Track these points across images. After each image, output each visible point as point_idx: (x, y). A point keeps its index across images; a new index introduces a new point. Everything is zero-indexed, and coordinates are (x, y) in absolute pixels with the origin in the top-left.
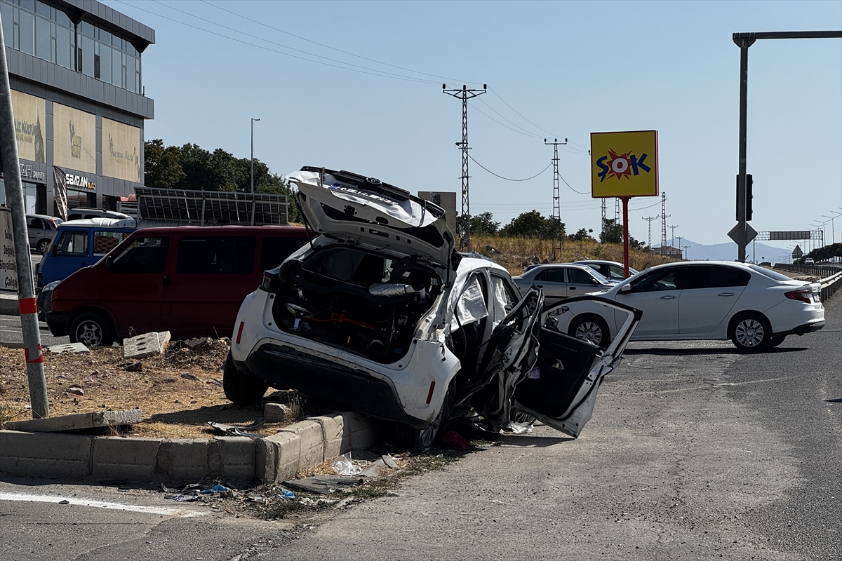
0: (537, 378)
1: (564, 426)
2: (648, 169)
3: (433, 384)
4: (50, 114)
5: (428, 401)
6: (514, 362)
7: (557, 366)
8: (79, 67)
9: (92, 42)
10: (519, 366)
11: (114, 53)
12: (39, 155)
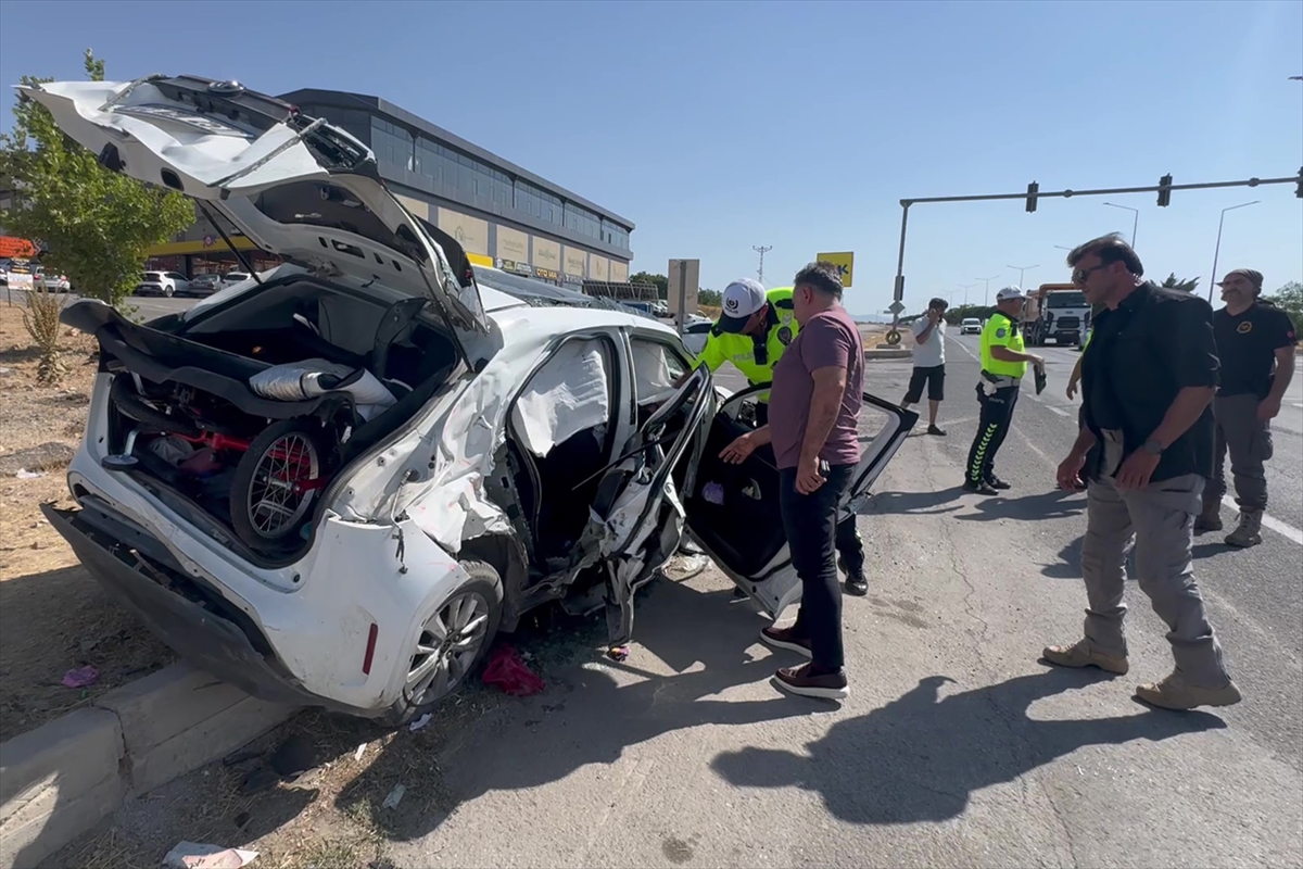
0: (718, 502)
1: (754, 589)
2: (847, 272)
3: (374, 630)
4: (588, 257)
5: (366, 669)
6: (628, 543)
7: (749, 492)
8: (602, 238)
9: (607, 228)
10: (638, 553)
11: (618, 233)
12: (583, 274)
